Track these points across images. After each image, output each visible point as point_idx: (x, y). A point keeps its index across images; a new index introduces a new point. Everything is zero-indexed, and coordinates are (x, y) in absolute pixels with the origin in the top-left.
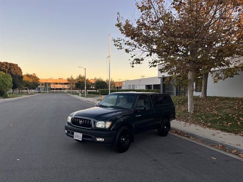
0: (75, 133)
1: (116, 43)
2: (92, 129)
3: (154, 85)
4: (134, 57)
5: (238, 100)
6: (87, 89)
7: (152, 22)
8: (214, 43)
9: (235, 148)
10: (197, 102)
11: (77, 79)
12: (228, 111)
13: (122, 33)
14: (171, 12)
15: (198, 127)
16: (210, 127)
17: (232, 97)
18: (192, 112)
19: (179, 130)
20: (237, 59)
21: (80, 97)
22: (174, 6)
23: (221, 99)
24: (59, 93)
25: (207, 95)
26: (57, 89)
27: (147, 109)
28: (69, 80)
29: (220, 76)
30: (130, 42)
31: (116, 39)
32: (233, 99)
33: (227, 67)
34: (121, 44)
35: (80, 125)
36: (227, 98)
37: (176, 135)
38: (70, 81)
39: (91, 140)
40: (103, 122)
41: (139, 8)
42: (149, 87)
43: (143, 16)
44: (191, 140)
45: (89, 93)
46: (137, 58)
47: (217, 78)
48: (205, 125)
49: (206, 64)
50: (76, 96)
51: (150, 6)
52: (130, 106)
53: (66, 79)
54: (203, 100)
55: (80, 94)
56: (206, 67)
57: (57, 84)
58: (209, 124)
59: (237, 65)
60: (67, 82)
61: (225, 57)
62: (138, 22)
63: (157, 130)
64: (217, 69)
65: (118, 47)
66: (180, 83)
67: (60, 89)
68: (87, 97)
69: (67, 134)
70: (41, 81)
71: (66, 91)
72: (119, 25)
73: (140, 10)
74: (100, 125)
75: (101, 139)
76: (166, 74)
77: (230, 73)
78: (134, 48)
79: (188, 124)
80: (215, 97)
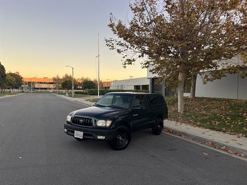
0: (75, 132)
1: (108, 43)
2: (93, 128)
3: (143, 86)
4: (126, 58)
5: (224, 100)
6: (75, 89)
7: (145, 23)
8: (203, 45)
9: (224, 145)
10: (187, 103)
11: (64, 79)
12: (216, 111)
13: (114, 33)
14: (163, 15)
15: (188, 126)
16: (199, 126)
17: (219, 97)
18: (182, 112)
19: (171, 129)
20: (224, 62)
21: (66, 97)
22: (167, 9)
23: (209, 99)
24: (44, 92)
25: (196, 96)
26: (42, 89)
27: (144, 108)
28: (54, 79)
29: (209, 77)
30: (122, 42)
31: (108, 39)
32: (220, 100)
33: (214, 69)
34: (113, 44)
35: (80, 124)
36: (214, 99)
37: (168, 133)
38: (56, 81)
39: (92, 138)
40: (104, 121)
41: (133, 9)
42: (137, 87)
43: (136, 17)
44: (183, 138)
45: (76, 93)
46: (129, 58)
47: (206, 80)
48: (194, 124)
49: (196, 66)
50: (63, 96)
51: (143, 8)
52: (127, 106)
53: (52, 78)
54: (192, 100)
55: (67, 94)
56: (196, 69)
57: (41, 83)
58: (198, 123)
59: (225, 68)
60: (52, 82)
61: (214, 60)
62: (132, 23)
63: (151, 129)
64: (205, 71)
65: (110, 47)
66: (171, 84)
67: (45, 89)
68: (75, 97)
69: (67, 133)
70: (25, 80)
71: (51, 91)
72: (111, 26)
73: (133, 11)
74: (101, 123)
75: (102, 137)
76: (156, 75)
77: (218, 75)
78: (126, 48)
79: (179, 123)
80: (203, 98)
